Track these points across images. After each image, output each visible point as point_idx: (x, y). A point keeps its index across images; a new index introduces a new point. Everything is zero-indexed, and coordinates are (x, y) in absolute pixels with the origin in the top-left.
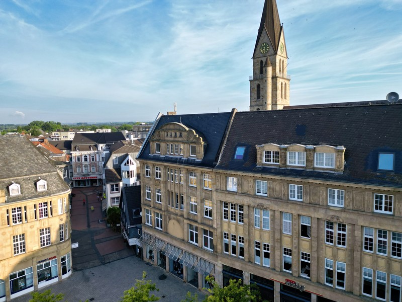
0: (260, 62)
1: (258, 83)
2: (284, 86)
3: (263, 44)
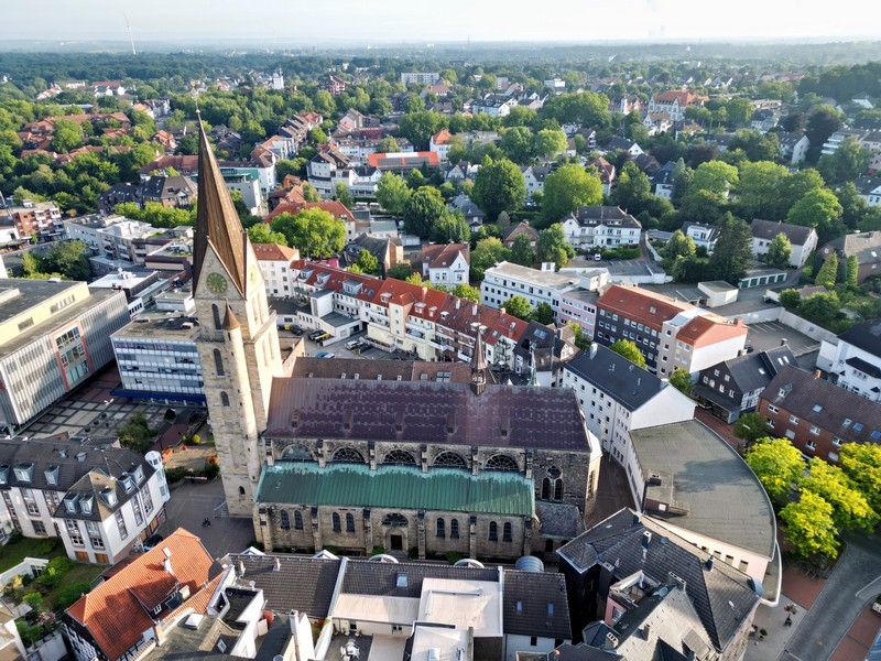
0: (211, 307)
1: (215, 347)
2: (267, 344)
3: (213, 274)
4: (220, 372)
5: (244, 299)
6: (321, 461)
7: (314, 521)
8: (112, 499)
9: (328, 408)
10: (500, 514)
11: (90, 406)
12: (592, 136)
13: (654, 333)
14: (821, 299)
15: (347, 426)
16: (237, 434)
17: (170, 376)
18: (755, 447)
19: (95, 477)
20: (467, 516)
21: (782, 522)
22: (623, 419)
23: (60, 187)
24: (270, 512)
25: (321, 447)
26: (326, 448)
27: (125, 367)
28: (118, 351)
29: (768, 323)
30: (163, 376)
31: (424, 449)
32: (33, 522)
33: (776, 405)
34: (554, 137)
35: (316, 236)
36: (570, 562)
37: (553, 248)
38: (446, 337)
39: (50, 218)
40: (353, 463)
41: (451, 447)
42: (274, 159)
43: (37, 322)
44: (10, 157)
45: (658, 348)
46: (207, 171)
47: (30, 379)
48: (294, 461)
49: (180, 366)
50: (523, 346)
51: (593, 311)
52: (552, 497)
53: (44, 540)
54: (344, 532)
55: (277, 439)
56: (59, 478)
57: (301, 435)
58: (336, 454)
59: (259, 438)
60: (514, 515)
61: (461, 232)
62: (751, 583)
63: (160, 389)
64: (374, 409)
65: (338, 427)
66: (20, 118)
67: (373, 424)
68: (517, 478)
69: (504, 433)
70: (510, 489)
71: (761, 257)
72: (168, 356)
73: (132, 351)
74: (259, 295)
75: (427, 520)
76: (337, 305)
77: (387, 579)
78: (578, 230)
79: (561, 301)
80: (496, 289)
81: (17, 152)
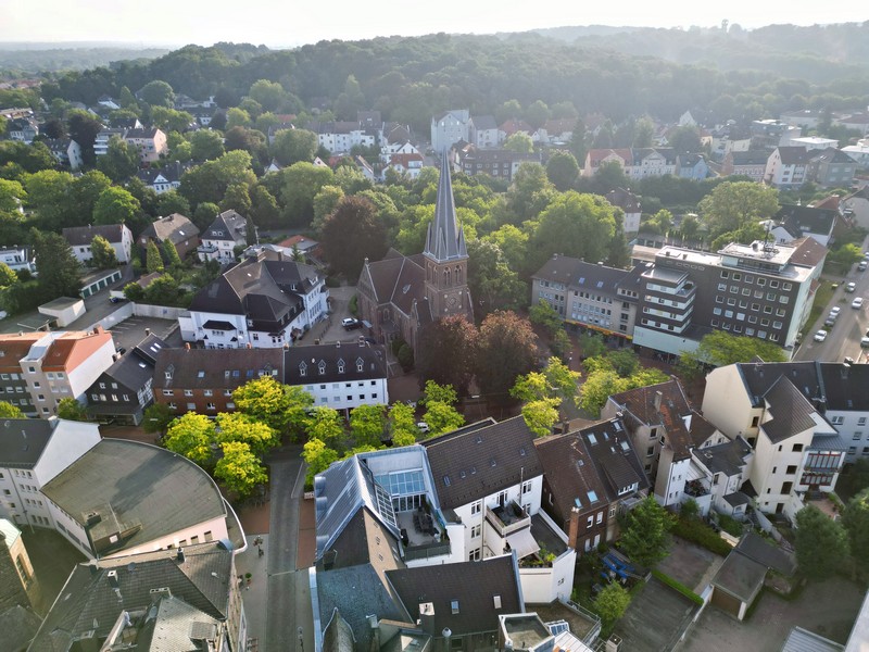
13: (15, 377)
14: (159, 283)
18: (169, 433)
21: (219, 480)
22: (26, 482)
29: (125, 321)
33: (168, 388)
62: (220, 545)
71: (88, 263)
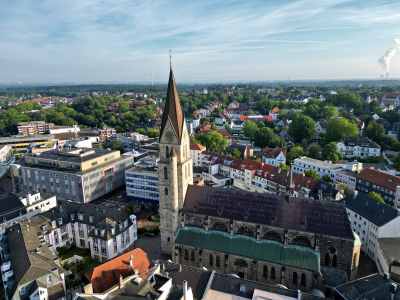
0: (166, 147)
1: (165, 166)
2: (187, 167)
3: (168, 132)
4: (166, 178)
5: (180, 144)
6: (206, 227)
7: (200, 257)
8: (113, 231)
9: (212, 201)
10: (300, 268)
11: (113, 202)
12: (351, 111)
13: (391, 193)
15: (220, 211)
16: (170, 209)
17: (146, 191)
19: (108, 220)
20: (280, 266)
22: (374, 231)
23: (117, 124)
24: (180, 249)
25: (207, 220)
26: (209, 221)
27: (128, 185)
28: (127, 178)
30: (143, 190)
31: (258, 227)
32: (81, 240)
34: (331, 109)
35: (214, 143)
36: (342, 295)
37: (331, 153)
38: (272, 187)
39: (112, 134)
40: (222, 231)
41: (273, 228)
42: (200, 116)
43: (99, 163)
44: (102, 114)
45: (394, 201)
46: (171, 87)
47: (92, 185)
48: (194, 226)
49: (150, 186)
50: (314, 192)
51: (354, 181)
52: (331, 265)
53: (84, 249)
54: (214, 266)
55: (187, 213)
56: (94, 220)
57: (198, 213)
58: (214, 225)
59: (179, 212)
60: (307, 270)
61: (283, 144)
63: (141, 196)
64: (234, 204)
65: (216, 211)
66: (108, 102)
67: (233, 211)
68: (310, 250)
69: (303, 224)
70: (306, 256)
72: (146, 181)
73: (132, 178)
74: (186, 145)
75: (258, 266)
76: (220, 170)
77: (235, 286)
78: (344, 148)
79: (335, 175)
80: (300, 168)
81: (105, 113)
